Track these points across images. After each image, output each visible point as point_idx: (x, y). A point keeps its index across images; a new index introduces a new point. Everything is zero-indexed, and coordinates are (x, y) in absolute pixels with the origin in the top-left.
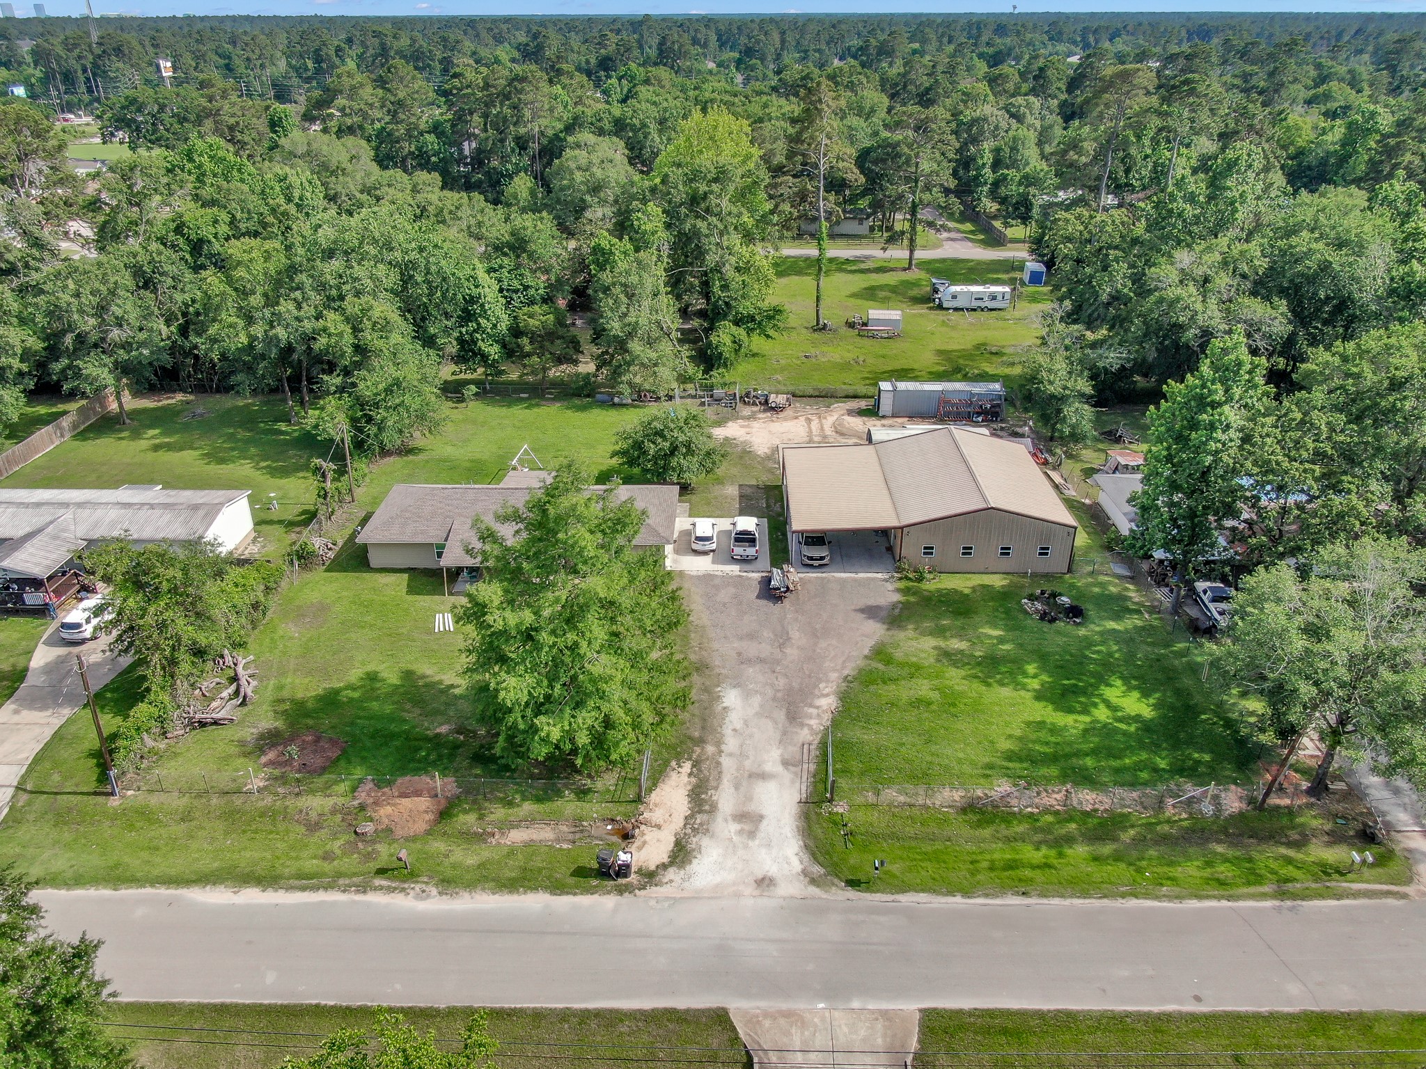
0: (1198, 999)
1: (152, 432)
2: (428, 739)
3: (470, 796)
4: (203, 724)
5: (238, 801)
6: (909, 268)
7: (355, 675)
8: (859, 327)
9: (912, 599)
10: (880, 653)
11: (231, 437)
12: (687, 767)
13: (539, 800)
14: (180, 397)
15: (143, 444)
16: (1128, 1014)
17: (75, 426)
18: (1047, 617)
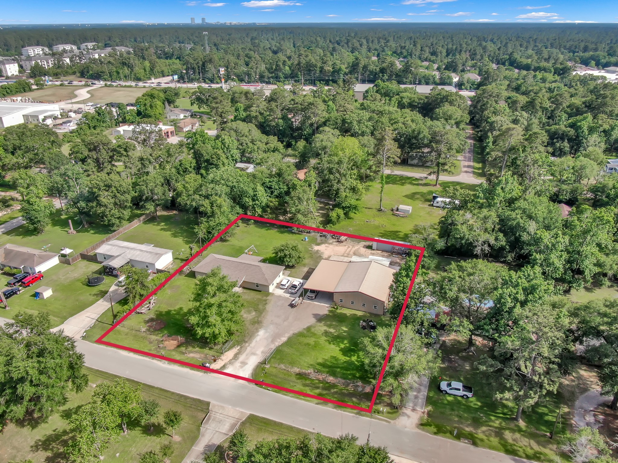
0: (314, 429)
1: (163, 224)
2: (184, 327)
3: (186, 344)
4: (139, 313)
5: (138, 333)
6: (436, 185)
7: (177, 307)
8: (395, 212)
9: (331, 314)
10: (309, 329)
11: (181, 229)
12: (239, 347)
13: (201, 348)
14: (175, 212)
15: (159, 227)
16: (295, 427)
17: (144, 219)
18: (364, 328)
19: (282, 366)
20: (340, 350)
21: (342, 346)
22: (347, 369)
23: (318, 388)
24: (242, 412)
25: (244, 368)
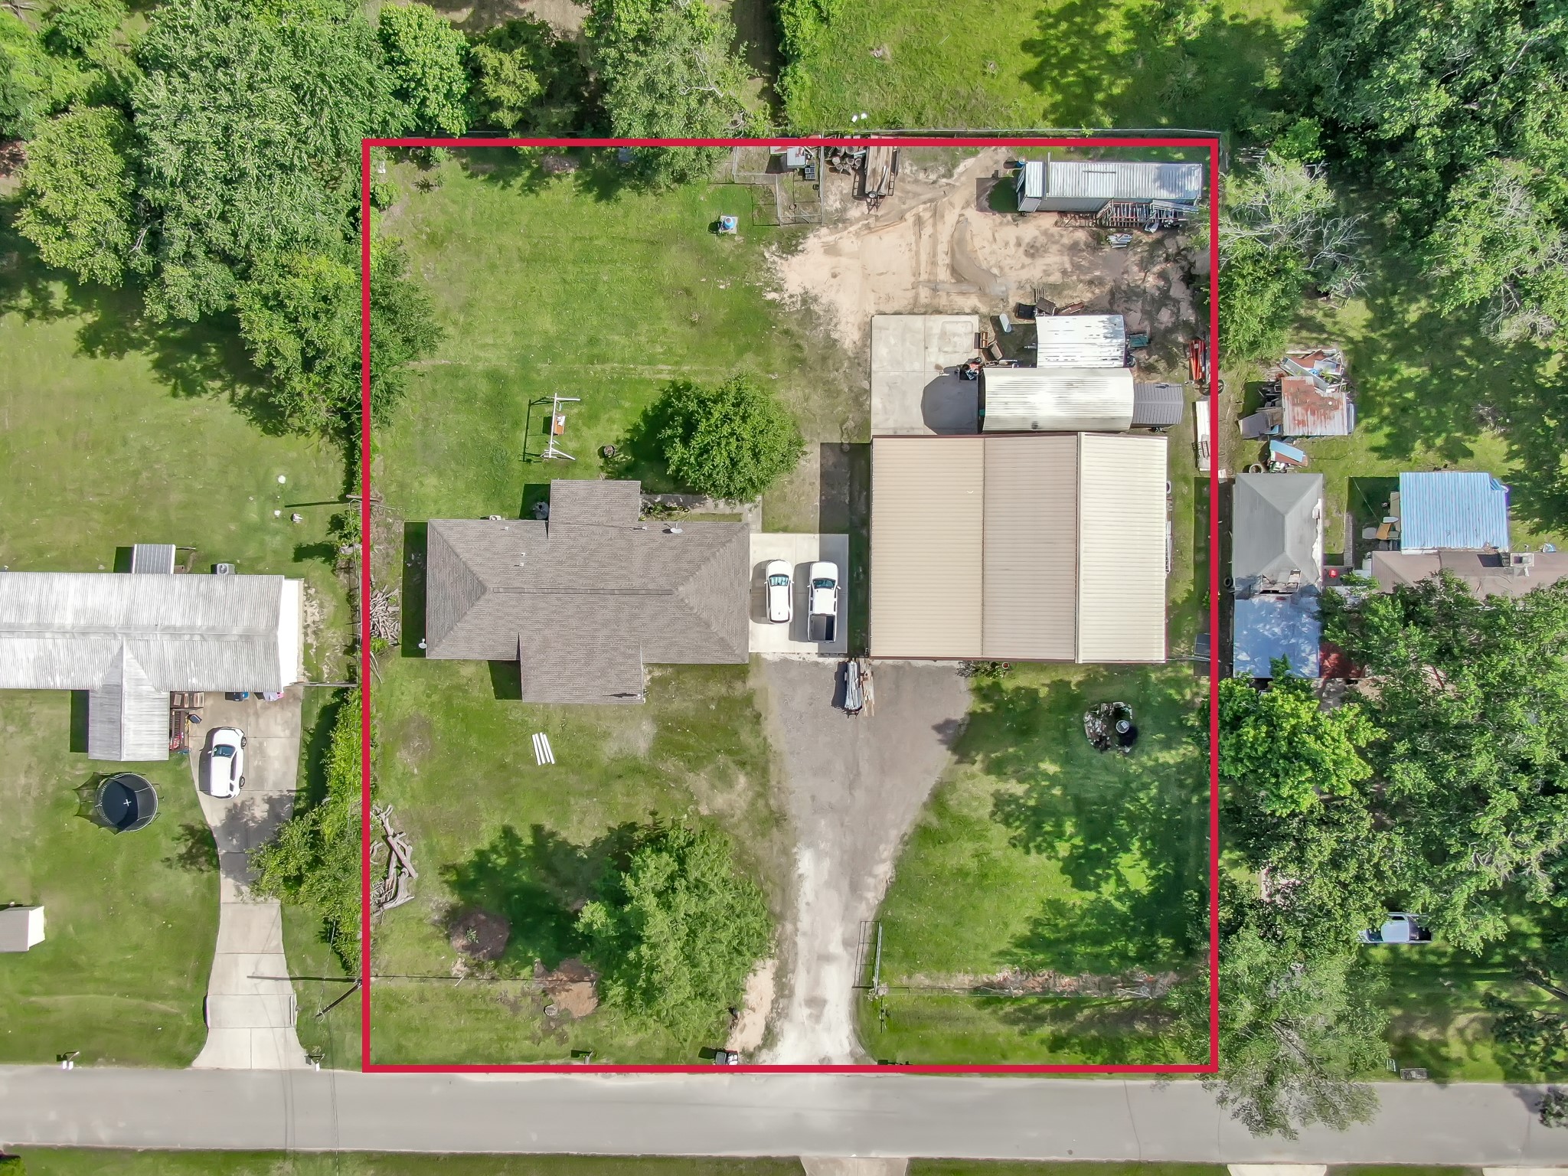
10: (938, 801)
18: (1101, 744)
19: (921, 979)
20: (1063, 871)
21: (1063, 849)
22: (1098, 939)
23: (1040, 1019)
24: (888, 1161)
25: (825, 1019)
